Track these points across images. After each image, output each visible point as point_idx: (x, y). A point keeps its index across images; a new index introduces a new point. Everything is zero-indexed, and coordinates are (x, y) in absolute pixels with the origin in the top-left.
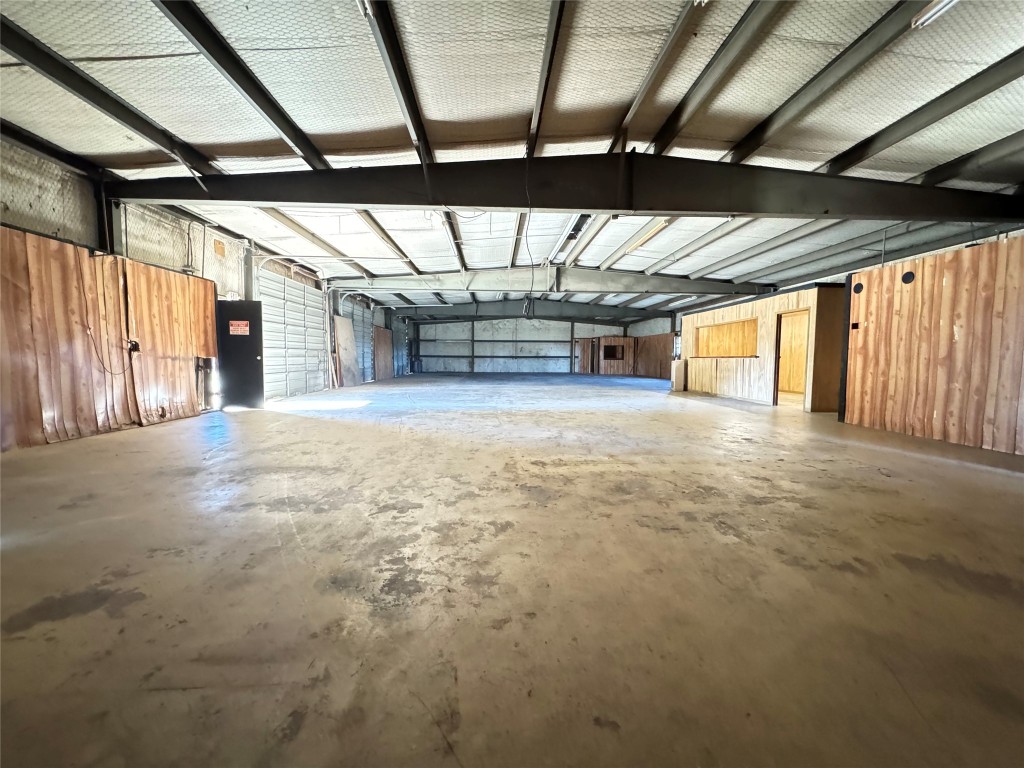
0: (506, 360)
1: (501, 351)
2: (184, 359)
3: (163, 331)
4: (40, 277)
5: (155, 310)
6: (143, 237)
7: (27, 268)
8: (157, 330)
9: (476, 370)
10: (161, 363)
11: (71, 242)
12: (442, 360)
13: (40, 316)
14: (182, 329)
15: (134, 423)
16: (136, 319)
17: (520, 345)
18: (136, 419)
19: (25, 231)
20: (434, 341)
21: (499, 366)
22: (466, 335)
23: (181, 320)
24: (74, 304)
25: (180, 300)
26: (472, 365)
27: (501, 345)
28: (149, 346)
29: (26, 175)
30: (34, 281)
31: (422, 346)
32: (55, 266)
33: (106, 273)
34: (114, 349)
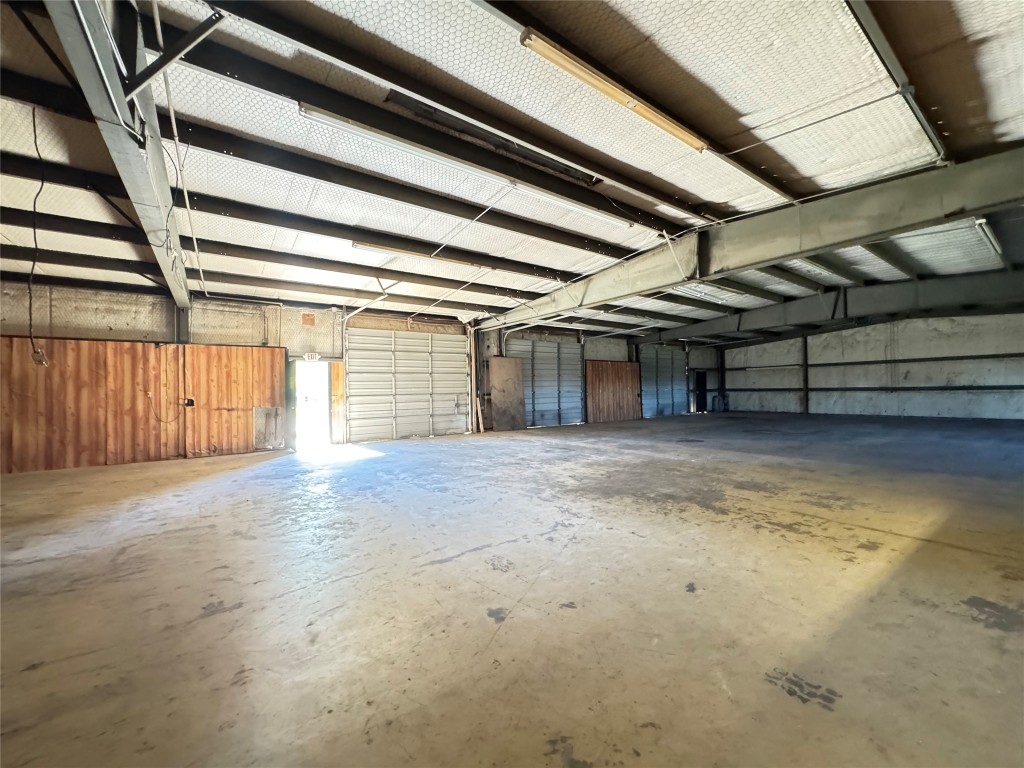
0: (873, 394)
1: (858, 378)
2: (243, 410)
3: (219, 389)
4: (115, 367)
5: (214, 376)
6: (221, 326)
7: (105, 363)
8: (214, 390)
9: (813, 410)
10: (215, 415)
11: (141, 341)
12: (756, 395)
13: (113, 388)
14: (241, 388)
15: (181, 455)
16: (193, 383)
17: (903, 368)
18: (182, 452)
19: (105, 340)
20: (744, 369)
21: (858, 405)
22: (795, 358)
23: (241, 381)
24: (140, 378)
25: (241, 366)
26: (805, 401)
27: (859, 370)
28: (203, 400)
29: (126, 307)
30: (111, 369)
31: (728, 376)
32: (127, 359)
33: (169, 357)
34: (172, 406)
